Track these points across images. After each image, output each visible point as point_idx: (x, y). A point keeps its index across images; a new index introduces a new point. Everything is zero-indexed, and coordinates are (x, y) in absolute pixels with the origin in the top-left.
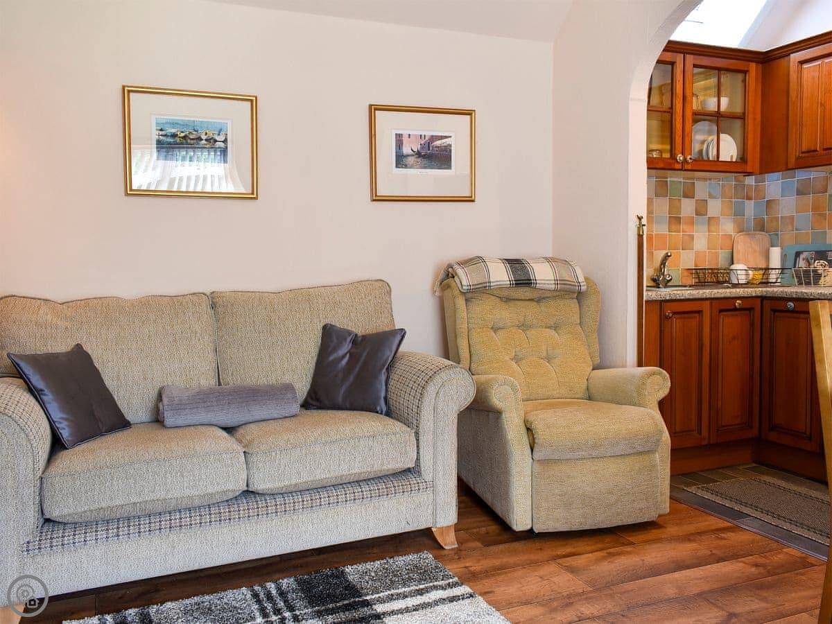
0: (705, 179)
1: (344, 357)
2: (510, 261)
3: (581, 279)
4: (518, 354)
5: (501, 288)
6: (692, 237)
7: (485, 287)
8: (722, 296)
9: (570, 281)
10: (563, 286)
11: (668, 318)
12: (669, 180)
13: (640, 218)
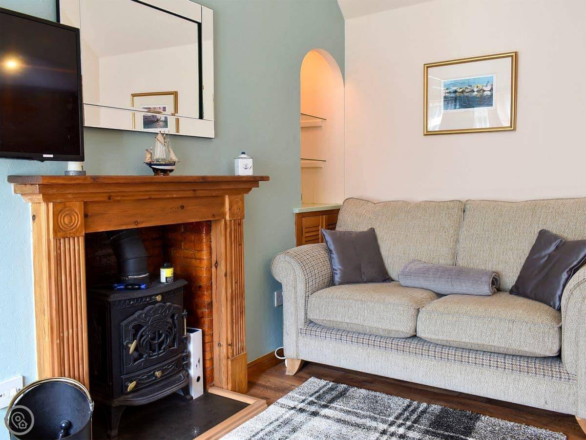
1: (544, 257)
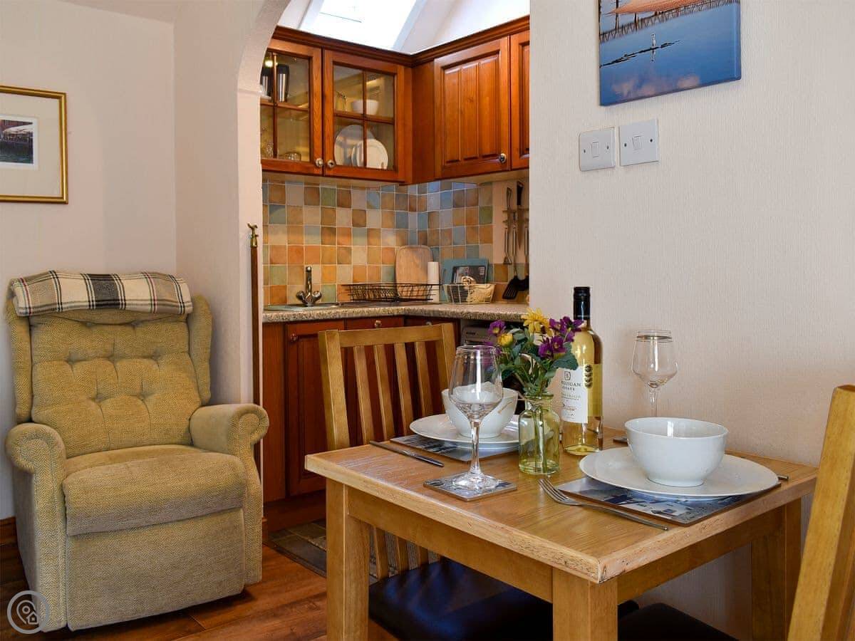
0: (363, 188)
2: (94, 277)
3: (187, 298)
4: (101, 391)
5: (78, 310)
6: (349, 250)
7: (54, 309)
8: (359, 315)
9: (172, 301)
10: (161, 307)
11: (292, 342)
12: (320, 187)
13: (253, 228)
